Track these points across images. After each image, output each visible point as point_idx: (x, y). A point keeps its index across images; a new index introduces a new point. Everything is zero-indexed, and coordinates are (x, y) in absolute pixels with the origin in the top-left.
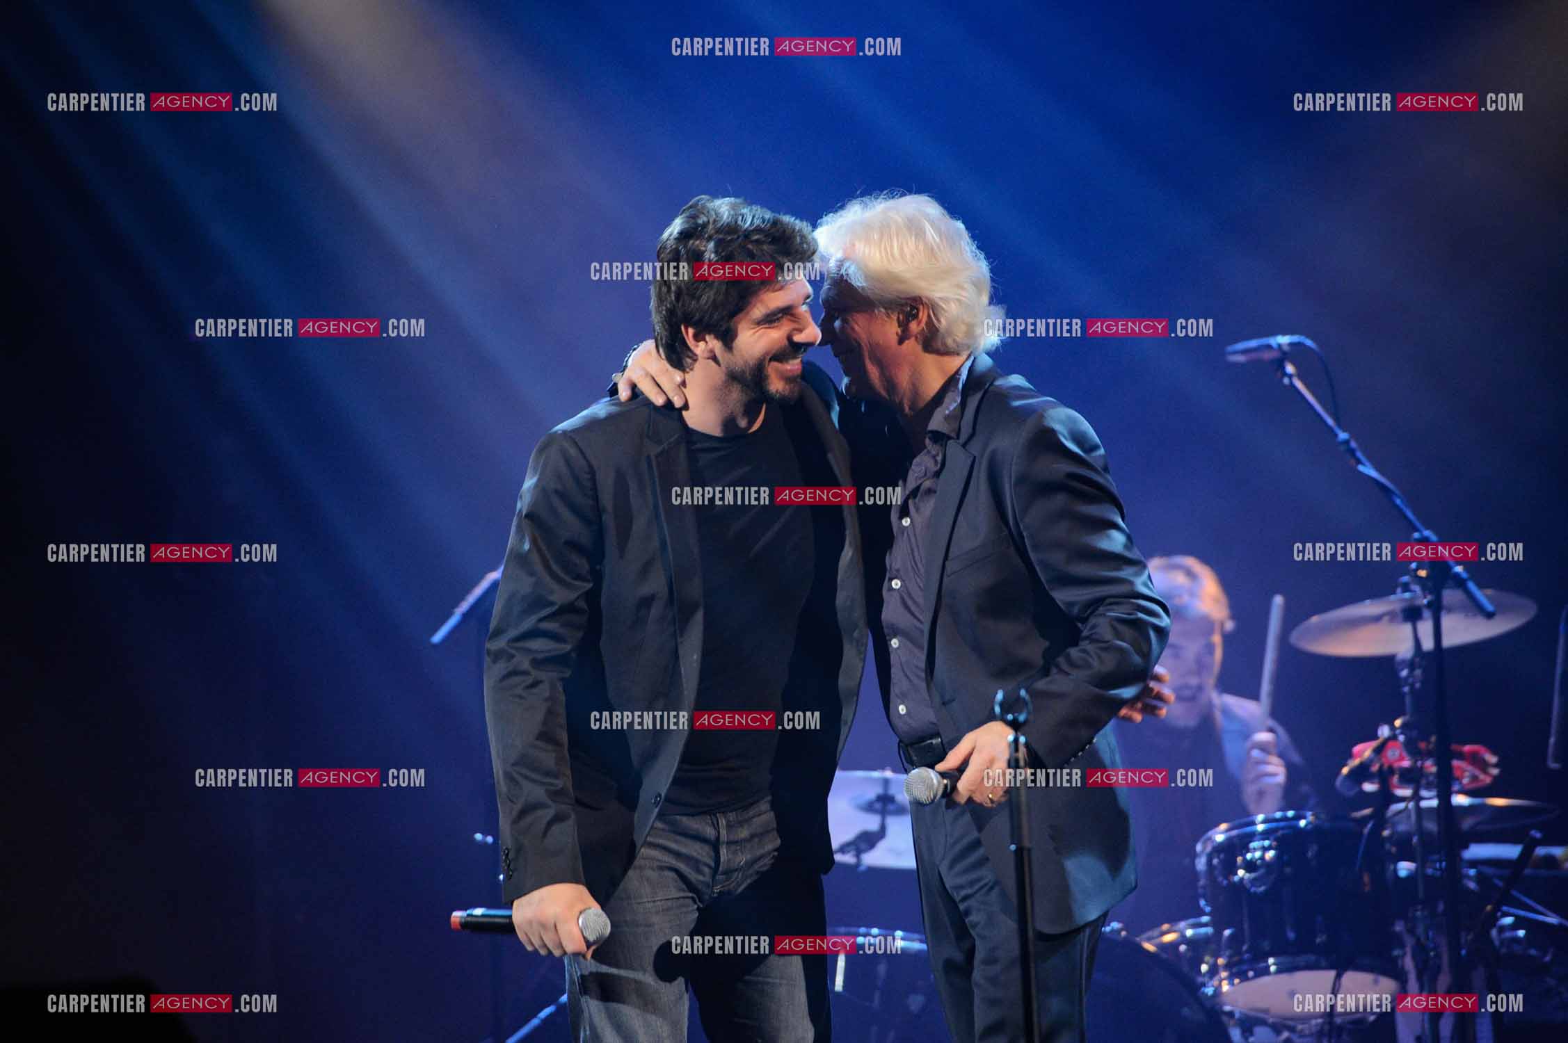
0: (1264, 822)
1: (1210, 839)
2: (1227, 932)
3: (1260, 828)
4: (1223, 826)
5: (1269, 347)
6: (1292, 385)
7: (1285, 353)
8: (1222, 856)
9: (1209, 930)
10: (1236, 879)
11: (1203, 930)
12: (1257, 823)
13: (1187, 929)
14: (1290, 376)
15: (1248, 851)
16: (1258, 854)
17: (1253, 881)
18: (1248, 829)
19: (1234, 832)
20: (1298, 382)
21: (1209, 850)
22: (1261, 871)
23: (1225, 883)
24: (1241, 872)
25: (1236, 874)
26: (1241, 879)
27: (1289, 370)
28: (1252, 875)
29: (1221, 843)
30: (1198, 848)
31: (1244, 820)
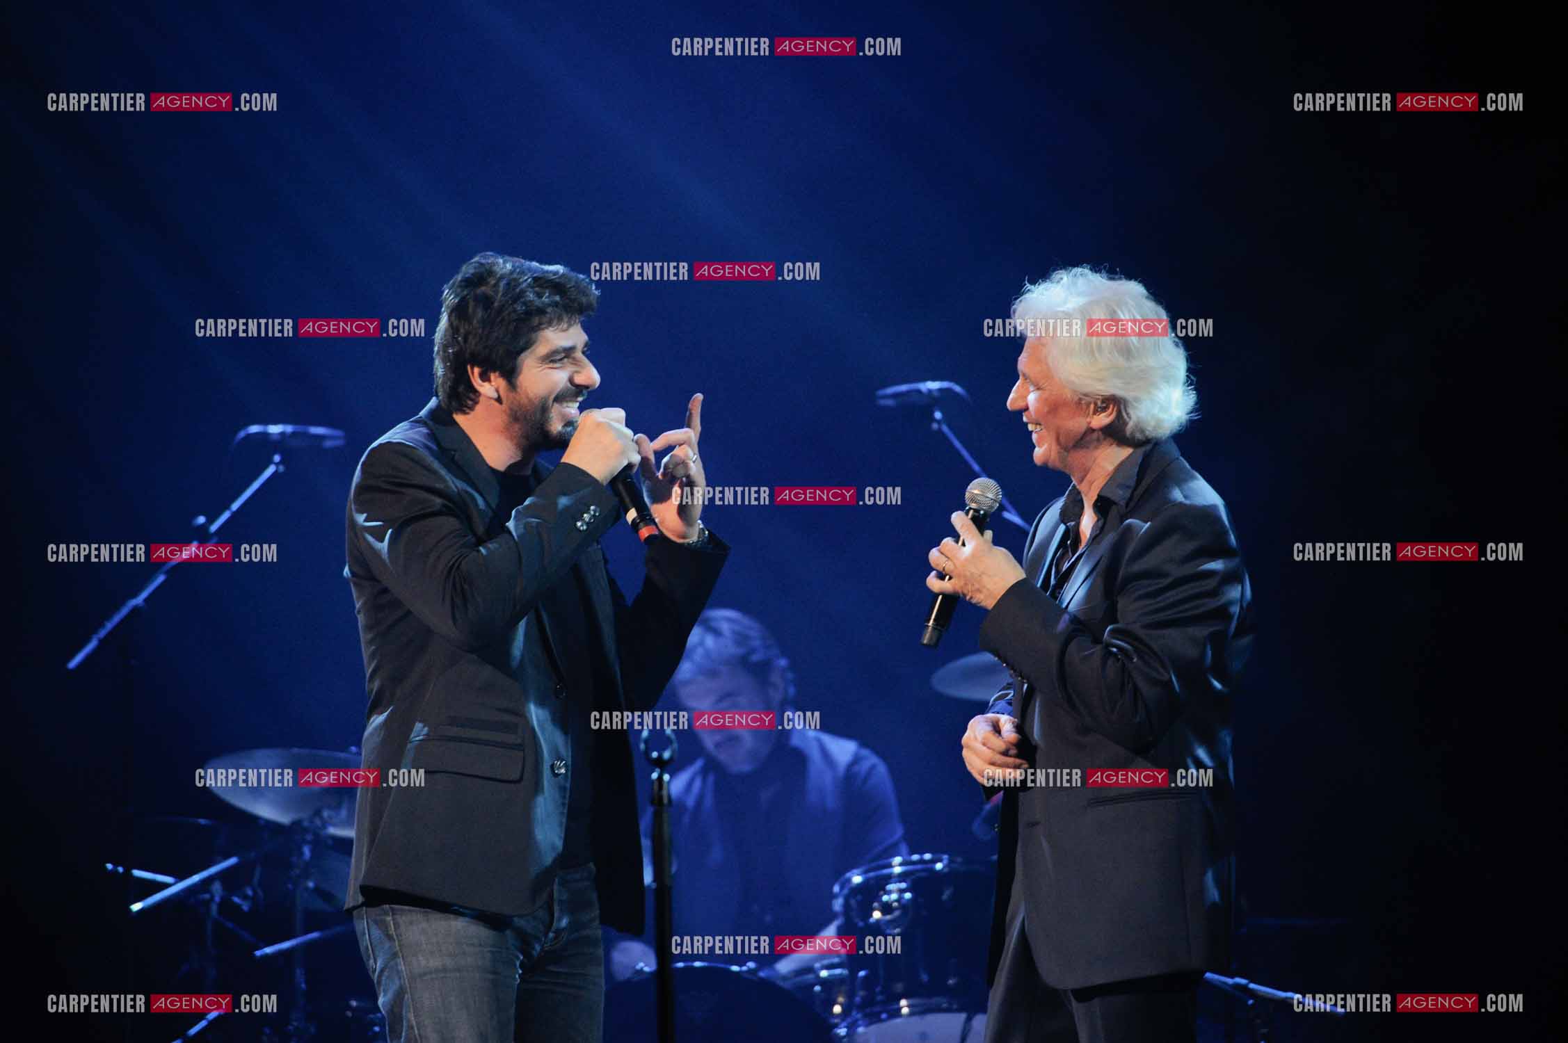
3: (898, 869)
5: (919, 391)
6: (940, 430)
7: (934, 398)
8: (859, 896)
10: (873, 919)
13: (821, 969)
14: (938, 422)
15: (885, 891)
16: (895, 896)
17: (888, 924)
18: (886, 871)
19: (872, 874)
20: (945, 429)
21: (846, 891)
22: (897, 913)
23: (861, 924)
24: (877, 915)
25: (871, 916)
26: (878, 921)
27: (938, 415)
28: (888, 917)
29: (858, 885)
30: (836, 889)
31: (881, 862)
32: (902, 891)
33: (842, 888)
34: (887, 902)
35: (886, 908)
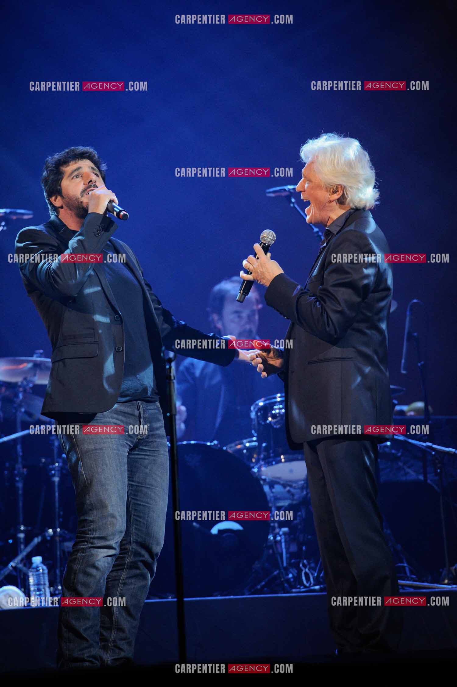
0: (280, 397)
1: (257, 405)
2: (264, 445)
3: (279, 399)
4: (263, 399)
5: (285, 190)
6: (294, 207)
7: (291, 193)
8: (262, 412)
9: (256, 444)
10: (268, 422)
11: (254, 444)
12: (277, 397)
13: (247, 443)
14: (293, 203)
15: (273, 409)
16: (277, 411)
17: (275, 423)
18: (273, 400)
19: (267, 402)
20: (296, 206)
21: (256, 409)
22: (279, 419)
23: (263, 423)
24: (270, 419)
25: (268, 420)
26: (270, 422)
27: (293, 200)
28: (275, 420)
29: (262, 406)
30: (252, 408)
31: (271, 397)
32: (280, 409)
33: (254, 408)
34: (275, 414)
35: (274, 416)
